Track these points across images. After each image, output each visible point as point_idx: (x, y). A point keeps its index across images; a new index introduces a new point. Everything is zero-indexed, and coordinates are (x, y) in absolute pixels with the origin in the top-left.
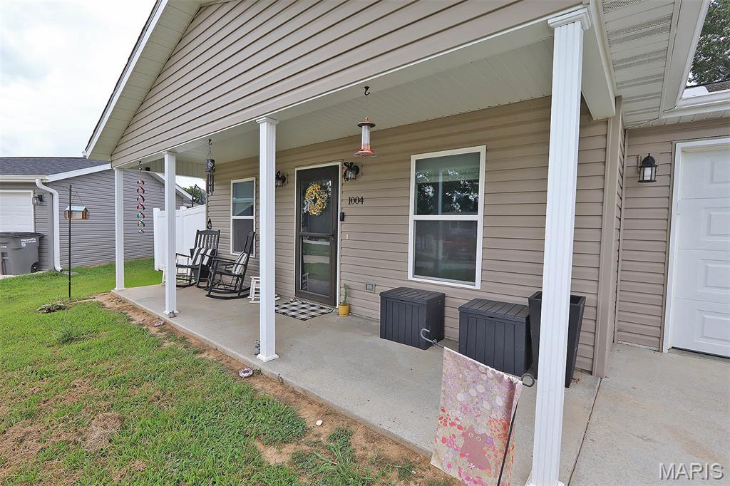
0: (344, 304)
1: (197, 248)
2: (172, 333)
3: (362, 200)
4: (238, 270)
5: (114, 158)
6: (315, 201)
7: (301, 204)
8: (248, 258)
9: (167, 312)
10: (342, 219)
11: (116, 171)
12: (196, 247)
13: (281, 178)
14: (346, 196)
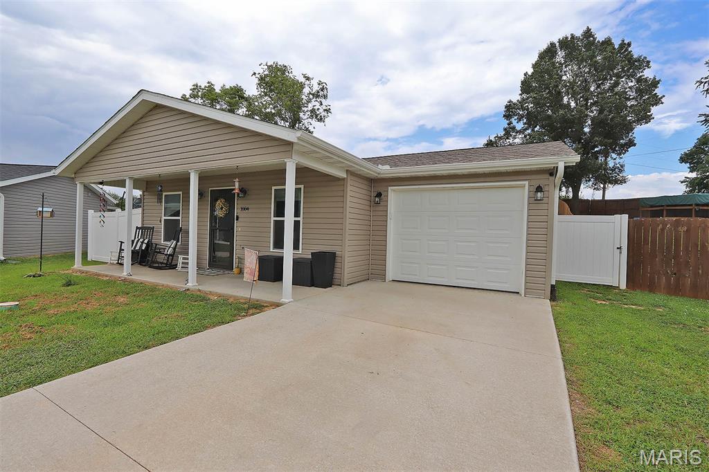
0: (238, 267)
1: (137, 239)
2: (132, 282)
3: (248, 209)
4: (170, 251)
5: (77, 175)
6: (222, 208)
7: (213, 210)
8: (176, 245)
9: (125, 274)
10: (237, 220)
11: (78, 185)
12: (135, 238)
13: (201, 195)
14: (240, 206)
